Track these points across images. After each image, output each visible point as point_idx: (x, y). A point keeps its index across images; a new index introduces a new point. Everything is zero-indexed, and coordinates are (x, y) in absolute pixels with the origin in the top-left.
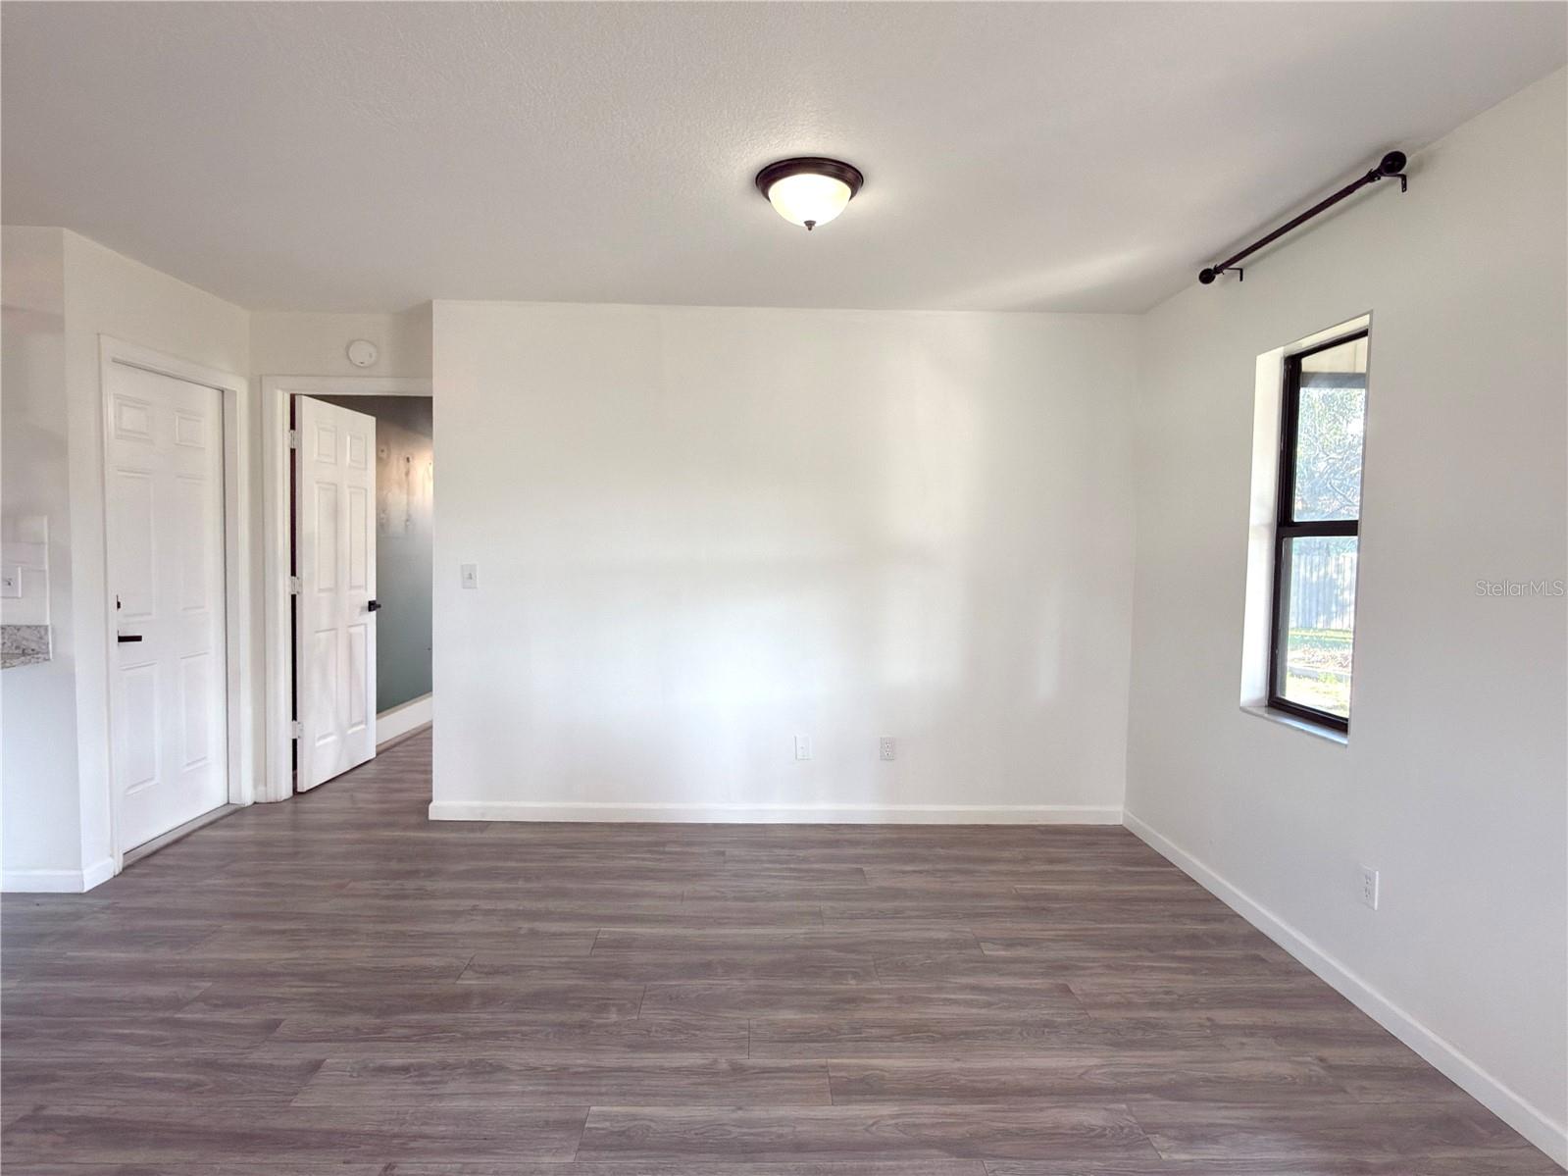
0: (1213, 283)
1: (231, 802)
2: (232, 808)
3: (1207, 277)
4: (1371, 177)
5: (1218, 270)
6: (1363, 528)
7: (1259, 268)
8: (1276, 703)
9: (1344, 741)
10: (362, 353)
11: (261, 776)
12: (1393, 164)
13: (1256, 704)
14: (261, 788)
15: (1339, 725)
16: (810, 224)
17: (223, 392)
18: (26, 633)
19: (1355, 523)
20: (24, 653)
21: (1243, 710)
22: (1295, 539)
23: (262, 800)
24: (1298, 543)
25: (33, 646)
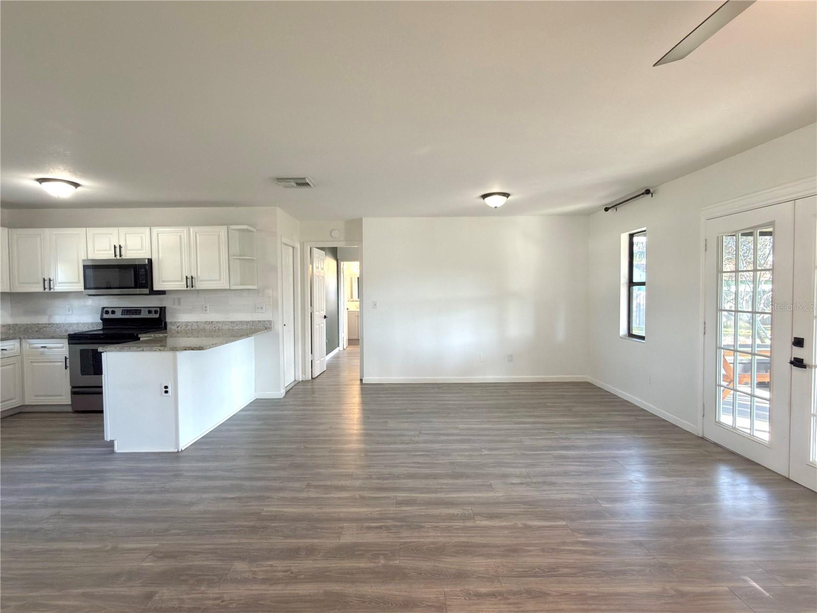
0: (608, 212)
1: (296, 379)
2: (297, 382)
3: (606, 209)
4: (643, 194)
5: (609, 208)
6: (646, 284)
7: (620, 208)
8: (630, 335)
9: (644, 342)
10: (335, 234)
11: (304, 372)
12: (648, 192)
13: (625, 335)
14: (304, 376)
15: (643, 338)
16: (496, 207)
17: (293, 248)
18: (267, 323)
19: (645, 282)
20: (266, 329)
21: (621, 337)
22: (634, 287)
23: (304, 380)
24: (635, 288)
25: (269, 326)
